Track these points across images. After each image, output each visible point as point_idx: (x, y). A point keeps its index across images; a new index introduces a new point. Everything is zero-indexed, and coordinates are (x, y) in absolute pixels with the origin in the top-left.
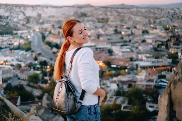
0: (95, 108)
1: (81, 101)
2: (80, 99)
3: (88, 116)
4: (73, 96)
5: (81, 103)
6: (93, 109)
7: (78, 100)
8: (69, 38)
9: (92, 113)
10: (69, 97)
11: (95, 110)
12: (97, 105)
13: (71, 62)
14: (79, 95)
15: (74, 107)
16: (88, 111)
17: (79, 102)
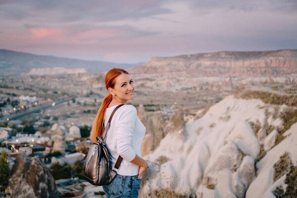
0: (132, 179)
1: (116, 170)
2: (115, 167)
3: (120, 188)
4: (106, 162)
5: (116, 172)
6: (128, 181)
7: (113, 168)
8: (110, 90)
9: (126, 186)
10: (101, 163)
11: (131, 183)
12: (135, 176)
13: (110, 121)
14: (114, 161)
15: (107, 176)
16: (121, 182)
17: (114, 171)
